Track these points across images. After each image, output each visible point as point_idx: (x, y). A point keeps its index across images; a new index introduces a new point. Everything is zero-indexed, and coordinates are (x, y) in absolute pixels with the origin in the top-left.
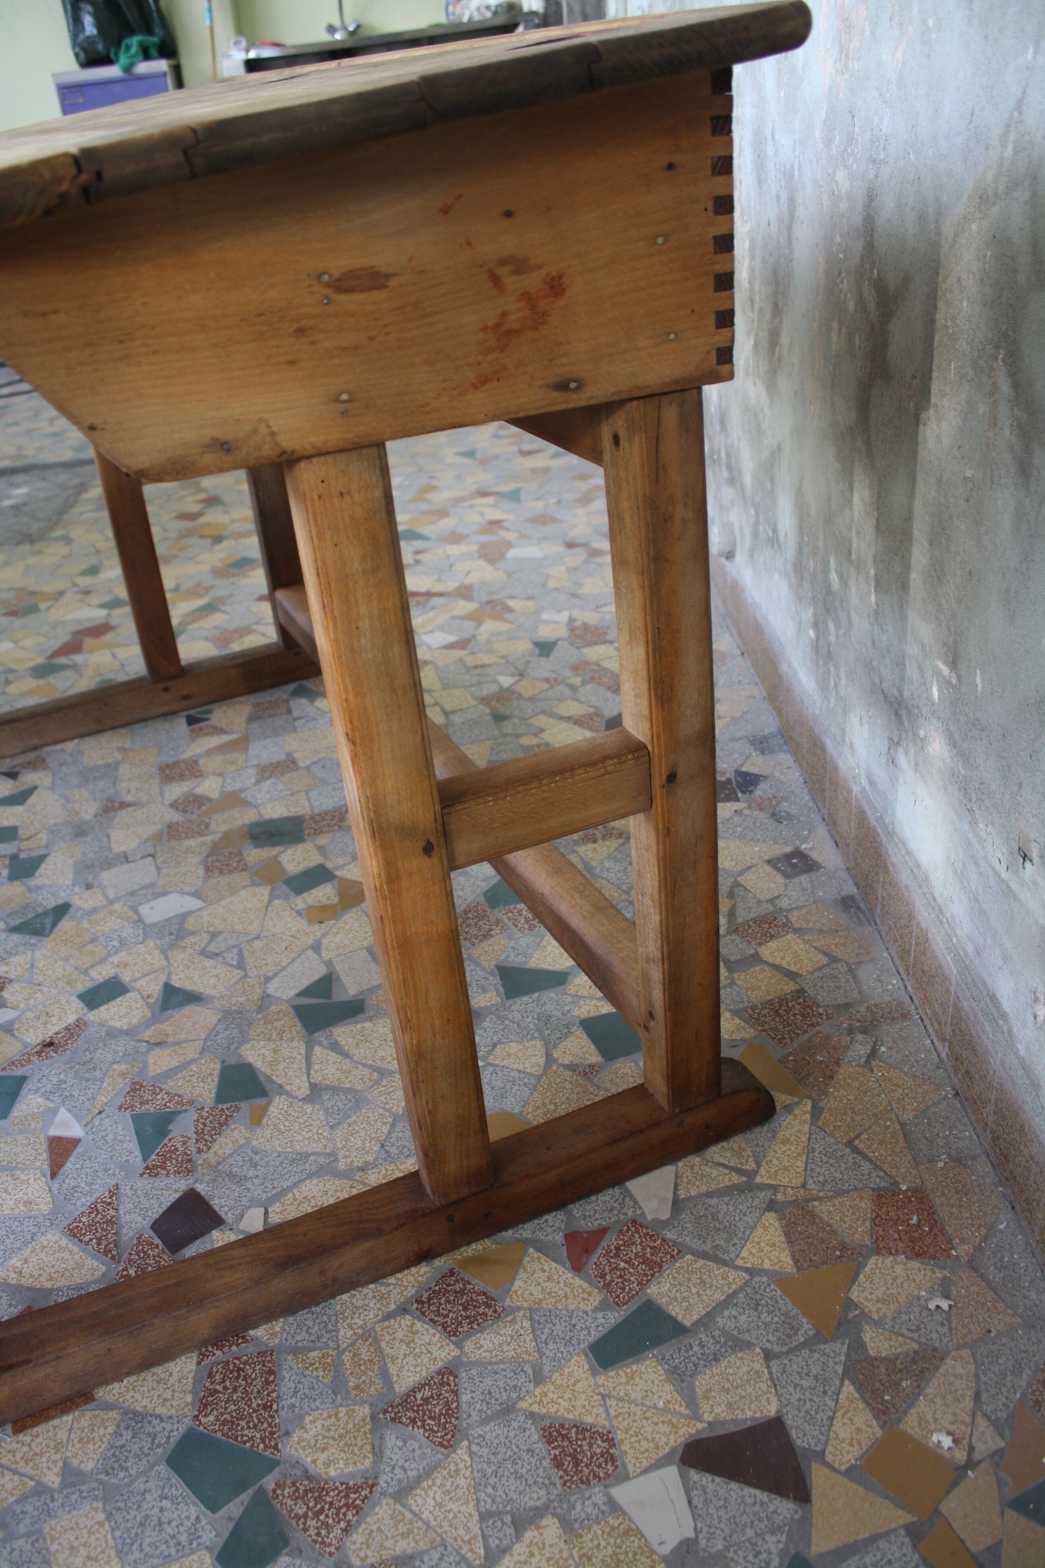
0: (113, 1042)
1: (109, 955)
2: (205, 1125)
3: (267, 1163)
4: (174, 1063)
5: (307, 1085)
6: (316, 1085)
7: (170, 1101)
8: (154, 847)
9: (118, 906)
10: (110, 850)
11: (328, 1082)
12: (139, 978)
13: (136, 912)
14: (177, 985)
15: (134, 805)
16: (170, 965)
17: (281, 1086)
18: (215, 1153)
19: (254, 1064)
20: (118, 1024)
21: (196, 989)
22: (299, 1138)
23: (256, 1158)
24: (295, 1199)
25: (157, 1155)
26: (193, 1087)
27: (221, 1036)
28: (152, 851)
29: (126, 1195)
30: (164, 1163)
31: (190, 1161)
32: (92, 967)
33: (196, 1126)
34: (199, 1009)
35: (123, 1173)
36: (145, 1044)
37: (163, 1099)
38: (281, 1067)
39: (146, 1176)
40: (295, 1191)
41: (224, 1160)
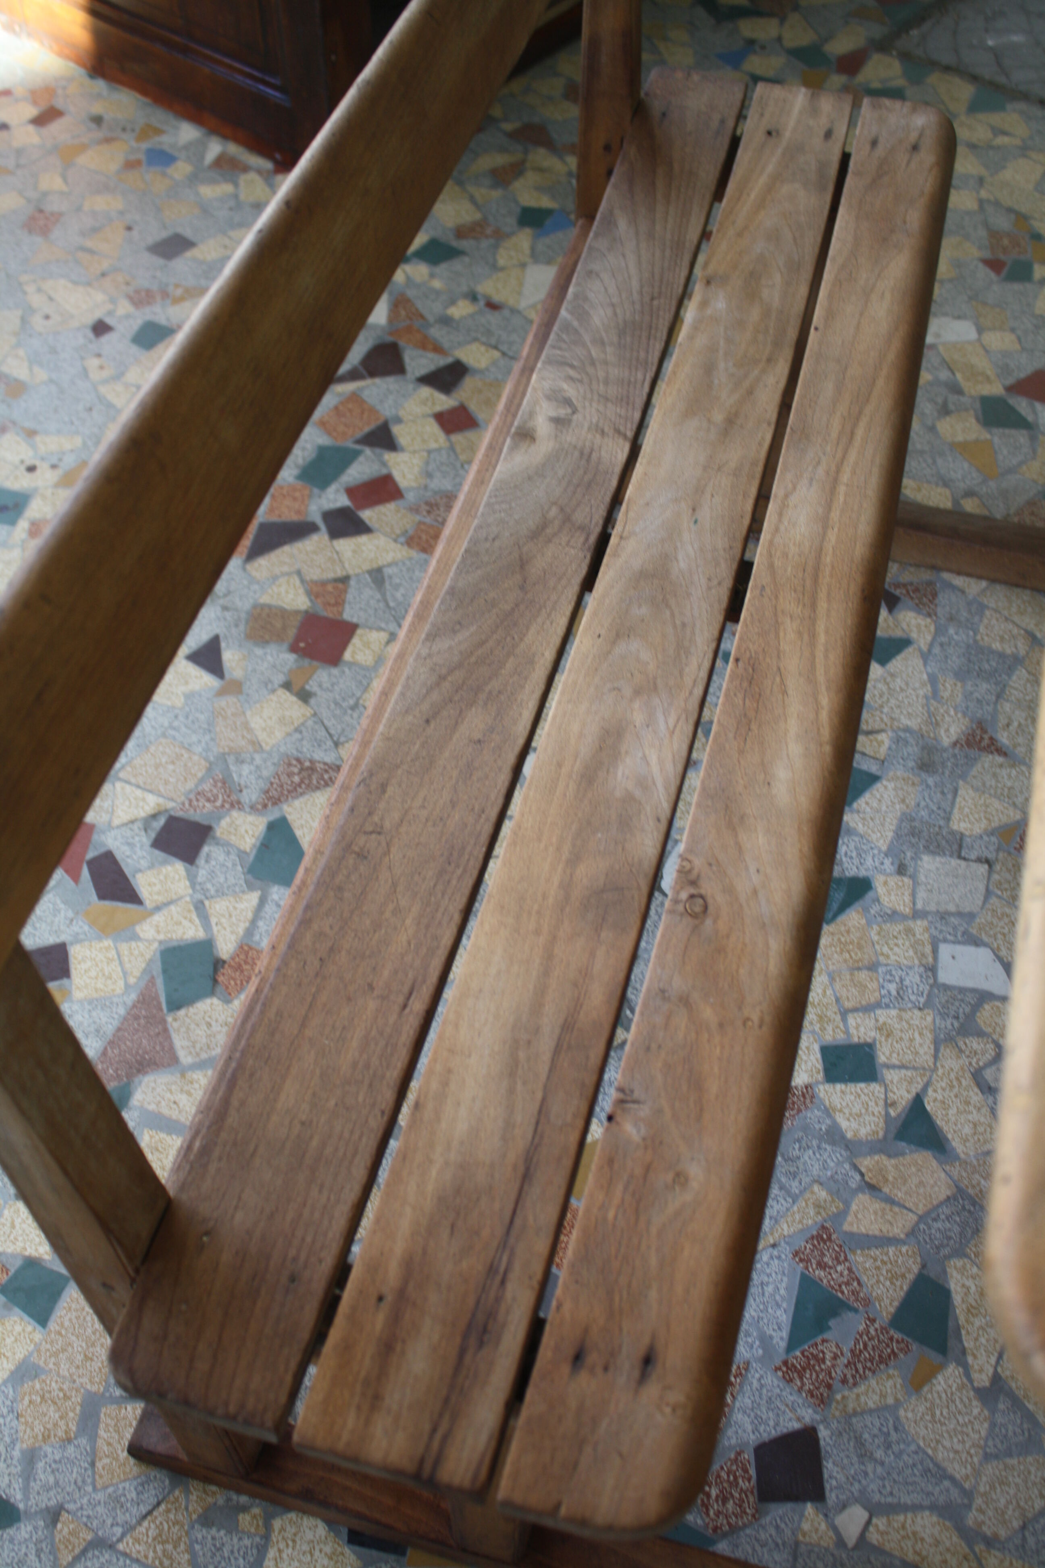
0: (829, 1148)
1: (878, 1005)
2: (865, 1346)
3: (901, 1452)
4: (874, 1229)
5: (991, 1371)
6: (1000, 1378)
7: (847, 1284)
8: (998, 850)
9: (919, 926)
10: (948, 819)
11: (1013, 1385)
12: (894, 1067)
13: (935, 951)
14: (928, 1108)
15: (1005, 754)
16: (935, 1069)
17: (964, 1352)
18: (858, 1396)
19: (954, 1295)
20: (844, 1124)
21: (945, 1129)
22: (947, 1444)
23: (894, 1436)
24: (903, 1527)
25: (802, 1353)
26: (878, 1281)
27: (939, 1225)
28: (991, 856)
29: (751, 1384)
30: (804, 1369)
31: (829, 1387)
32: (855, 1010)
33: (857, 1341)
34: (934, 1163)
35: (760, 1352)
36: (858, 1177)
37: (842, 1275)
38: (977, 1322)
39: (780, 1373)
40: (910, 1515)
41: (863, 1412)
